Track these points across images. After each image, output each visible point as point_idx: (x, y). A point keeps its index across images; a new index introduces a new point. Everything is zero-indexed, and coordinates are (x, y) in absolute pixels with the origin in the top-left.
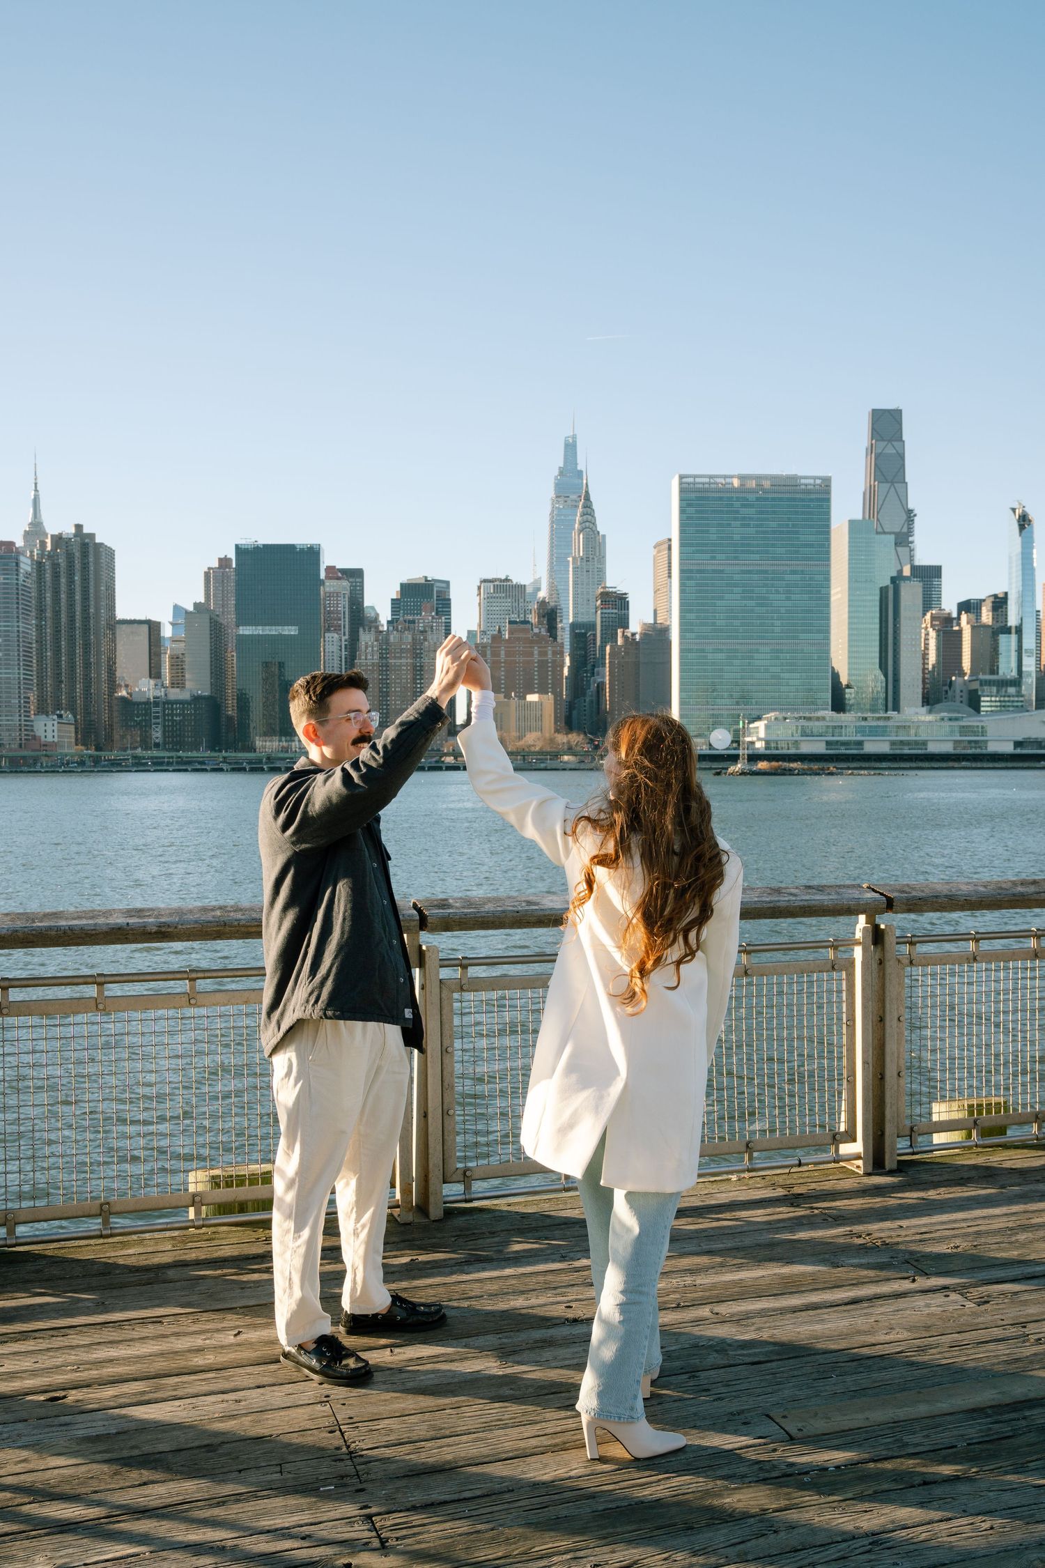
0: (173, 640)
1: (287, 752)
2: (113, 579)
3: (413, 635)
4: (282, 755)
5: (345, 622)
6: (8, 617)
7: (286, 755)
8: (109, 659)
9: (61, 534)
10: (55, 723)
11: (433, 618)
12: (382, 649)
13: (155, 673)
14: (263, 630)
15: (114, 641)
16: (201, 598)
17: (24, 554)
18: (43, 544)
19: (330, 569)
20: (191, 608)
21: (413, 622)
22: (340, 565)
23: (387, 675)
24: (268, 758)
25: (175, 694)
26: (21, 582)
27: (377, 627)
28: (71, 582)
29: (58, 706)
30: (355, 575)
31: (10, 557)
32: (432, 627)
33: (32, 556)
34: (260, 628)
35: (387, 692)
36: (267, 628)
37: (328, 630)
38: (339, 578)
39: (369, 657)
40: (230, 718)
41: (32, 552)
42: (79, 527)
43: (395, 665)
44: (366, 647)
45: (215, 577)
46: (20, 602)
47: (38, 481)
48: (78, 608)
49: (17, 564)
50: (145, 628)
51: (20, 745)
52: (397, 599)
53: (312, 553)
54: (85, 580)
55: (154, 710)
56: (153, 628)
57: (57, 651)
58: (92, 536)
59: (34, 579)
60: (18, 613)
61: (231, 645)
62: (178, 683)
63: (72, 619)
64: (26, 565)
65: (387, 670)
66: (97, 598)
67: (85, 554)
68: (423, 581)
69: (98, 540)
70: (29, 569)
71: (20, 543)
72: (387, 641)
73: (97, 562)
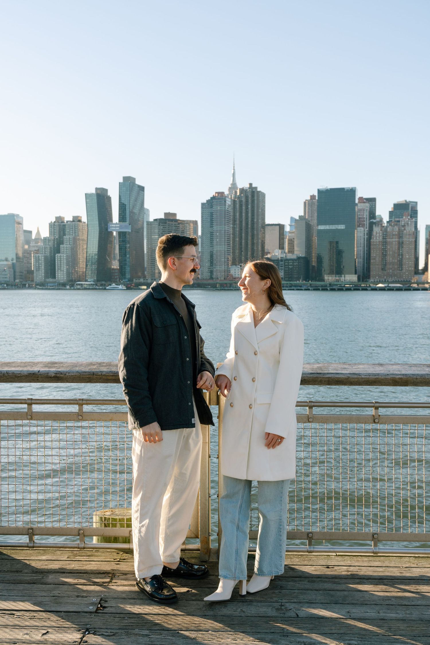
0: (290, 232)
1: (339, 282)
2: (264, 206)
3: (399, 227)
4: (336, 283)
5: (367, 223)
6: (221, 224)
7: (338, 283)
8: (262, 241)
9: (243, 188)
10: (239, 269)
11: (409, 219)
12: (384, 234)
13: (281, 247)
14: (329, 227)
15: (264, 233)
16: (302, 214)
17: (227, 197)
18: (236, 192)
19: (361, 199)
20: (297, 218)
21: (399, 221)
22: (365, 197)
23: (386, 246)
24: (330, 285)
25: (290, 256)
26: (226, 209)
27: (381, 224)
28: (247, 208)
29: (241, 262)
30: (372, 201)
31: (222, 199)
32: (408, 224)
33: (231, 198)
34: (328, 226)
35: (386, 254)
36: (331, 226)
37: (359, 226)
38: (364, 202)
39: (378, 238)
40: (314, 267)
41: (231, 196)
42: (251, 184)
43: (390, 242)
44: (376, 233)
45: (309, 204)
46: (226, 217)
47: (235, 166)
48: (250, 219)
49: (225, 202)
50: (278, 227)
51: (225, 278)
52: (392, 211)
53: (352, 192)
54: (253, 207)
55: (281, 263)
56: (281, 227)
57: (241, 238)
58: (256, 188)
59: (232, 207)
60: (225, 222)
61: (315, 234)
62: (291, 251)
63: (247, 224)
64: (229, 202)
65: (386, 244)
66: (258, 215)
67: (253, 196)
68: (404, 202)
69: (258, 190)
70: (230, 203)
71: (226, 192)
72: (386, 231)
73: (258, 199)
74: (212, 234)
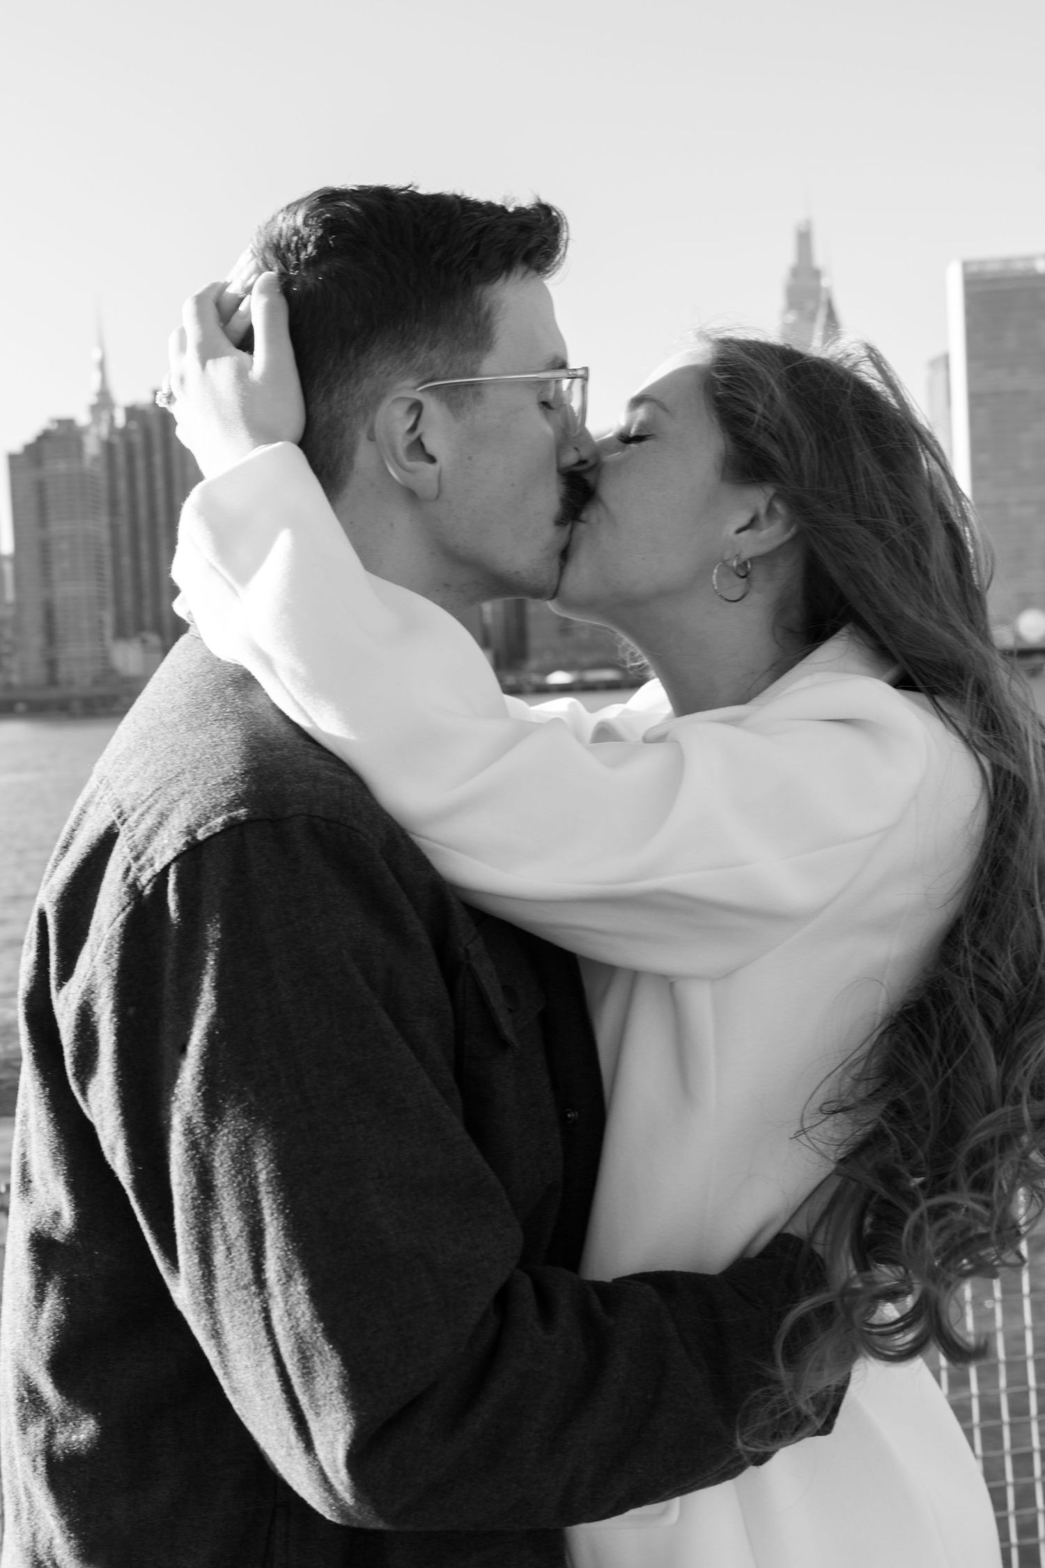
6: (72, 517)
9: (135, 405)
17: (87, 432)
18: (112, 418)
26: (86, 470)
28: (149, 465)
29: (140, 627)
31: (71, 439)
33: (98, 434)
41: (98, 430)
49: (81, 448)
51: (96, 681)
59: (103, 465)
64: (92, 447)
70: (96, 452)
71: (83, 420)
74: (45, 548)
